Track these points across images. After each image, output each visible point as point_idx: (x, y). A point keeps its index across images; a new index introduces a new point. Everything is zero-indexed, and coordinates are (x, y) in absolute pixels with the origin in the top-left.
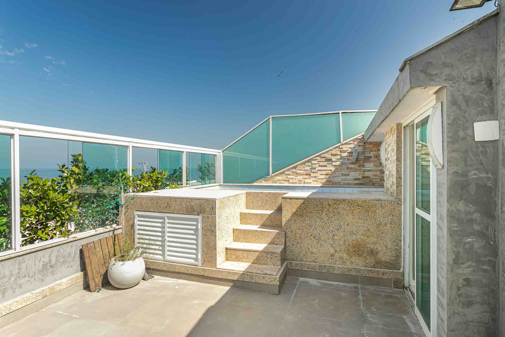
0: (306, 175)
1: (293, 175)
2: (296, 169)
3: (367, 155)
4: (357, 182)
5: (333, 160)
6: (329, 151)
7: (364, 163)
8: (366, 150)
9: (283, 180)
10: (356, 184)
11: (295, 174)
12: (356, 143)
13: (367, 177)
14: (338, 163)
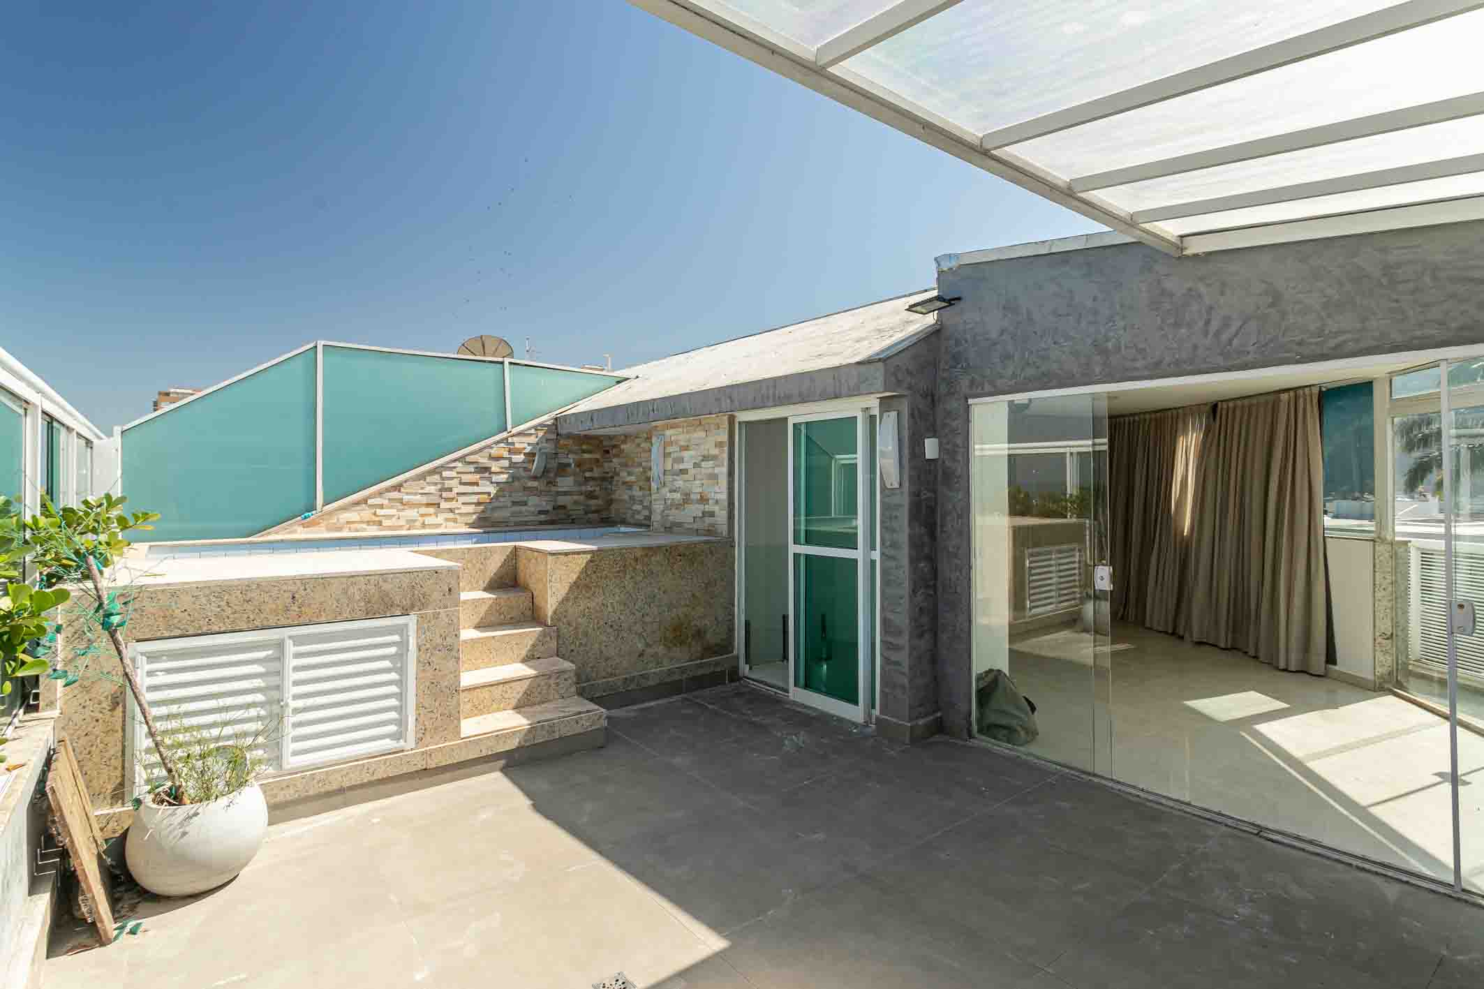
0: (428, 505)
1: (392, 507)
2: (399, 491)
3: (565, 461)
4: (543, 517)
5: (493, 469)
6: (485, 448)
7: (557, 475)
8: (560, 451)
9: (362, 522)
10: (541, 523)
11: (398, 504)
12: (541, 434)
13: (564, 507)
14: (503, 478)
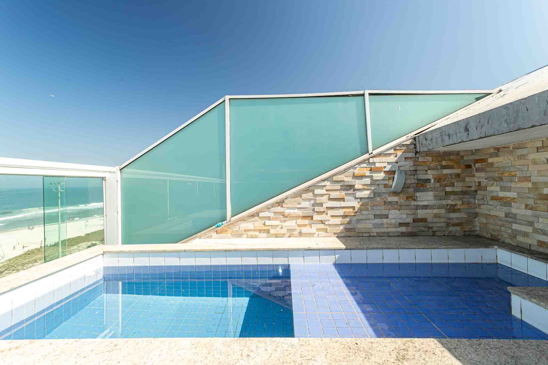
0: (304, 217)
1: (276, 219)
2: (282, 206)
3: (423, 177)
4: (403, 229)
5: (357, 187)
6: (349, 168)
7: (416, 190)
8: (419, 168)
9: (254, 230)
10: (403, 235)
11: (281, 216)
12: (399, 153)
13: (424, 220)
14: (366, 193)
